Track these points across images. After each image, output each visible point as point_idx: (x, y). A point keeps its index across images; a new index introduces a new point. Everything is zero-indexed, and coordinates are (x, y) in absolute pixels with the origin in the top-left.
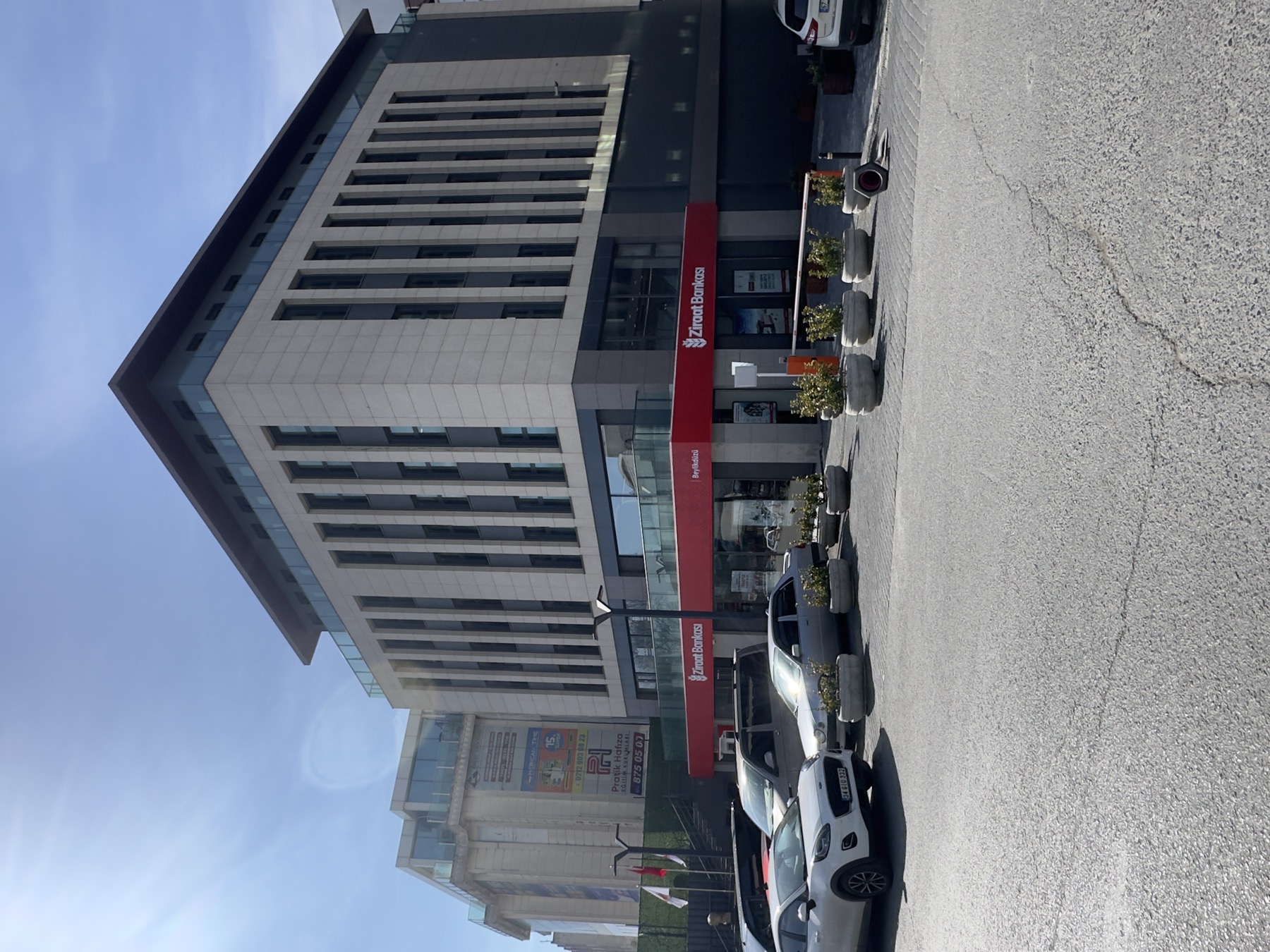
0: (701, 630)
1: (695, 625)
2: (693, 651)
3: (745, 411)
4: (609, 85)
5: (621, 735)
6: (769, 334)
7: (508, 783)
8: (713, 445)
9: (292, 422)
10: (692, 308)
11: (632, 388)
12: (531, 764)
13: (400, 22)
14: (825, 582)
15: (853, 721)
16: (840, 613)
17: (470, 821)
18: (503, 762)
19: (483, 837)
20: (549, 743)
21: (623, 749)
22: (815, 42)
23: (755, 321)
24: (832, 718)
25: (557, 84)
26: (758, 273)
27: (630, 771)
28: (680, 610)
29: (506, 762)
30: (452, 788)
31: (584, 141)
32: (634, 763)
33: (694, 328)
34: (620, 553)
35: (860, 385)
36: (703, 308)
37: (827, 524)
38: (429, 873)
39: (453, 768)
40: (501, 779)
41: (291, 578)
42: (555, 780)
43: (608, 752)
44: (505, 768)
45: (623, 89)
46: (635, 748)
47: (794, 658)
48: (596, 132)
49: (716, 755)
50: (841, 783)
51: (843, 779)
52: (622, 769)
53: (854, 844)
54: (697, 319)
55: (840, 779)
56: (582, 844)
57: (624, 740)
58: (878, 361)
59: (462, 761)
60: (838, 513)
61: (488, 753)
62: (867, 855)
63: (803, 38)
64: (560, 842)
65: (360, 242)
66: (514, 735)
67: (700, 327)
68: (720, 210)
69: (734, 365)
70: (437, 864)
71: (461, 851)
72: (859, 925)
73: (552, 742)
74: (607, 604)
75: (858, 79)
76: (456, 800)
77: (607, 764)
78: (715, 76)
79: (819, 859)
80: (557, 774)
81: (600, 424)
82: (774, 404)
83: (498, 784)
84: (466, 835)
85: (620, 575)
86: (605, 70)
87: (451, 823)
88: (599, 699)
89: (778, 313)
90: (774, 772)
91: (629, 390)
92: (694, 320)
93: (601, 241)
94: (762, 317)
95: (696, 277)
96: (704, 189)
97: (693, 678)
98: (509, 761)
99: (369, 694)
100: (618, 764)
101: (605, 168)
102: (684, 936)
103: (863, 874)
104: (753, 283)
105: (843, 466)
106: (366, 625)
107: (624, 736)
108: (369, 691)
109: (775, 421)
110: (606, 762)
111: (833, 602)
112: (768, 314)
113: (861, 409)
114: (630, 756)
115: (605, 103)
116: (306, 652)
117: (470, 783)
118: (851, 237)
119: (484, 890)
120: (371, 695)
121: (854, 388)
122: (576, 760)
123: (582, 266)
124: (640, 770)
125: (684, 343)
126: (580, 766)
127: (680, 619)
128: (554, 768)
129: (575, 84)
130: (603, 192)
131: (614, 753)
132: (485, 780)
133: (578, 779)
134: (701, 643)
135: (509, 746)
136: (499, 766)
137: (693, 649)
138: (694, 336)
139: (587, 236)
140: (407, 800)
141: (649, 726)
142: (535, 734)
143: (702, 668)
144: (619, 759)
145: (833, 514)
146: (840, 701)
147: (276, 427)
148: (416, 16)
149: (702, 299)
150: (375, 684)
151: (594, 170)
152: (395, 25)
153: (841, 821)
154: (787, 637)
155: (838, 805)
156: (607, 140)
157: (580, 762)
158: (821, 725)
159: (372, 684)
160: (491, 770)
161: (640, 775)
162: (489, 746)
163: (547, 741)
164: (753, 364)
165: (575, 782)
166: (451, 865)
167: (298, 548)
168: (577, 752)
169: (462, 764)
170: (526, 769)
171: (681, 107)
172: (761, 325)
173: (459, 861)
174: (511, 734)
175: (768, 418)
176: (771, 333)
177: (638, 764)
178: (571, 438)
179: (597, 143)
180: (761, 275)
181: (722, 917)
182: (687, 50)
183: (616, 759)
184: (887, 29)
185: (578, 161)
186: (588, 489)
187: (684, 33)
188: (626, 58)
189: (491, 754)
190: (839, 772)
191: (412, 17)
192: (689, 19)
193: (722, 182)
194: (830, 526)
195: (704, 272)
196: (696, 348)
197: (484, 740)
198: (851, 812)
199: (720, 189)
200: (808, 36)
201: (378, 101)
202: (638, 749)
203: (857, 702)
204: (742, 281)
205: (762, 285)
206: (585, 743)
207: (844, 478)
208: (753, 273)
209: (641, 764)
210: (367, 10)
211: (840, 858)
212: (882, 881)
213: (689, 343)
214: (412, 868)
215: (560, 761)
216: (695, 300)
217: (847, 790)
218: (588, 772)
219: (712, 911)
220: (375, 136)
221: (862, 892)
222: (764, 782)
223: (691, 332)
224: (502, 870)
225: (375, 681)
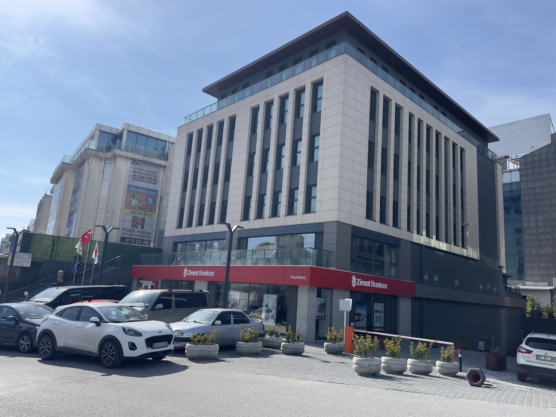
0: (210, 275)
1: (214, 272)
2: (200, 271)
3: (321, 304)
4: (467, 249)
5: (150, 234)
6: (355, 319)
7: (132, 178)
8: (308, 287)
9: (324, 92)
10: (369, 281)
11: (334, 250)
12: (140, 190)
13: (493, 155)
14: (251, 340)
15: (186, 351)
16: (236, 347)
17: (115, 159)
18: (143, 177)
19: (106, 165)
20: (150, 199)
21: (143, 234)
22: (520, 351)
23: (361, 312)
24: (188, 340)
25: (468, 224)
26: (382, 315)
27: (132, 237)
28: (230, 265)
29: (142, 178)
30: (132, 152)
31: (443, 236)
32: (136, 239)
33: (360, 281)
34: (249, 239)
35: (370, 366)
36: (369, 286)
37: (272, 342)
38: (92, 138)
39: (142, 154)
40: (134, 175)
41: (245, 86)
42: (132, 201)
43: (142, 227)
44: (140, 178)
45: (465, 256)
46: (143, 240)
47: (214, 322)
48: (447, 242)
49: (142, 279)
50: (160, 343)
51: (163, 344)
52: (133, 233)
53: (131, 349)
54: (364, 283)
55: (163, 343)
56: (98, 212)
57: (148, 235)
58: (380, 376)
59: (145, 158)
60: (282, 348)
61: (148, 171)
62: (125, 355)
63: (522, 345)
64: (100, 201)
65: (402, 129)
66: (155, 183)
67: (361, 284)
68: (412, 298)
69: (351, 300)
70: (96, 142)
71: (101, 154)
72: (84, 349)
73: (150, 201)
74: (236, 229)
75: (495, 372)
76: (127, 154)
77: (137, 227)
78: (470, 300)
79: (124, 329)
80: (134, 202)
81: (317, 233)
82: (324, 319)
83: (132, 174)
84: (108, 157)
85: (238, 238)
86: (473, 247)
87: (115, 151)
88: (175, 224)
89: (364, 323)
90: (153, 308)
91: (334, 248)
92: (364, 282)
93: (399, 239)
94: (363, 316)
95: (383, 284)
96: (422, 291)
97: (185, 270)
98: (142, 180)
99: (185, 117)
100: (136, 231)
101: (431, 244)
102: (51, 258)
103: (114, 352)
104: (378, 312)
105: (304, 353)
106: (220, 119)
107: (149, 235)
108: (187, 117)
109: (317, 318)
110: (138, 226)
111: (243, 344)
112: (364, 319)
113: (357, 365)
114: (140, 238)
115: (459, 247)
116: (209, 90)
117: (134, 161)
118: (429, 365)
119: (80, 164)
120: (185, 119)
121: (368, 363)
122: (140, 212)
123: (388, 230)
124: (132, 242)
125: (354, 276)
126: (137, 213)
127: (226, 265)
128: (137, 201)
129: (467, 233)
130: (421, 242)
131: (141, 230)
132: (134, 168)
133: (131, 212)
134: (204, 275)
135: (150, 181)
136: (140, 175)
137: (201, 271)
138: (357, 281)
139: (401, 233)
140: (128, 131)
141: (153, 247)
142: (155, 193)
143: (190, 274)
144: (138, 232)
145: (282, 346)
146: (196, 344)
147: (322, 84)
148: (496, 162)
149: (373, 286)
150: (190, 121)
151: (431, 239)
152: (493, 152)
153: (143, 342)
154: (223, 318)
155: (151, 341)
156: (443, 246)
157: (139, 213)
158: (183, 334)
159: (190, 119)
160: (139, 171)
161: (129, 242)
162: (150, 171)
163: (151, 199)
164: (351, 309)
165: (129, 210)
166: (95, 149)
167: (261, 91)
168: (144, 213)
169: (144, 158)
170: (138, 187)
171: (457, 283)
172: (359, 315)
173: (96, 153)
174: (155, 182)
175: (318, 315)
176: (356, 319)
177: (135, 241)
178: (309, 219)
179: (442, 242)
180: (382, 317)
181: (61, 277)
182: (481, 287)
183: (139, 231)
184: (531, 389)
185: (434, 232)
186: (283, 225)
187: (489, 286)
188: (478, 258)
189: (147, 172)
190: (166, 342)
191: (496, 160)
192: (495, 289)
193: (424, 300)
194: (272, 344)
195: (385, 288)
196: (352, 282)
197: (153, 169)
198: (147, 348)
199: (421, 299)
200: (523, 348)
201: (461, 142)
202: (142, 242)
203: (196, 354)
204: (379, 307)
205: (377, 317)
206: (148, 216)
207: (298, 353)
208: (382, 313)
209: (135, 243)
210: (499, 140)
211: (124, 340)
212: (109, 362)
213: (354, 278)
214: (95, 131)
215: (140, 204)
216: (373, 283)
217: (157, 347)
218: (134, 217)
219: (65, 273)
220: (446, 139)
221: (103, 351)
222: (148, 303)
223: (359, 280)
224: (89, 173)
225: (192, 121)
